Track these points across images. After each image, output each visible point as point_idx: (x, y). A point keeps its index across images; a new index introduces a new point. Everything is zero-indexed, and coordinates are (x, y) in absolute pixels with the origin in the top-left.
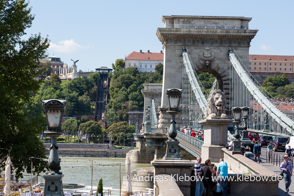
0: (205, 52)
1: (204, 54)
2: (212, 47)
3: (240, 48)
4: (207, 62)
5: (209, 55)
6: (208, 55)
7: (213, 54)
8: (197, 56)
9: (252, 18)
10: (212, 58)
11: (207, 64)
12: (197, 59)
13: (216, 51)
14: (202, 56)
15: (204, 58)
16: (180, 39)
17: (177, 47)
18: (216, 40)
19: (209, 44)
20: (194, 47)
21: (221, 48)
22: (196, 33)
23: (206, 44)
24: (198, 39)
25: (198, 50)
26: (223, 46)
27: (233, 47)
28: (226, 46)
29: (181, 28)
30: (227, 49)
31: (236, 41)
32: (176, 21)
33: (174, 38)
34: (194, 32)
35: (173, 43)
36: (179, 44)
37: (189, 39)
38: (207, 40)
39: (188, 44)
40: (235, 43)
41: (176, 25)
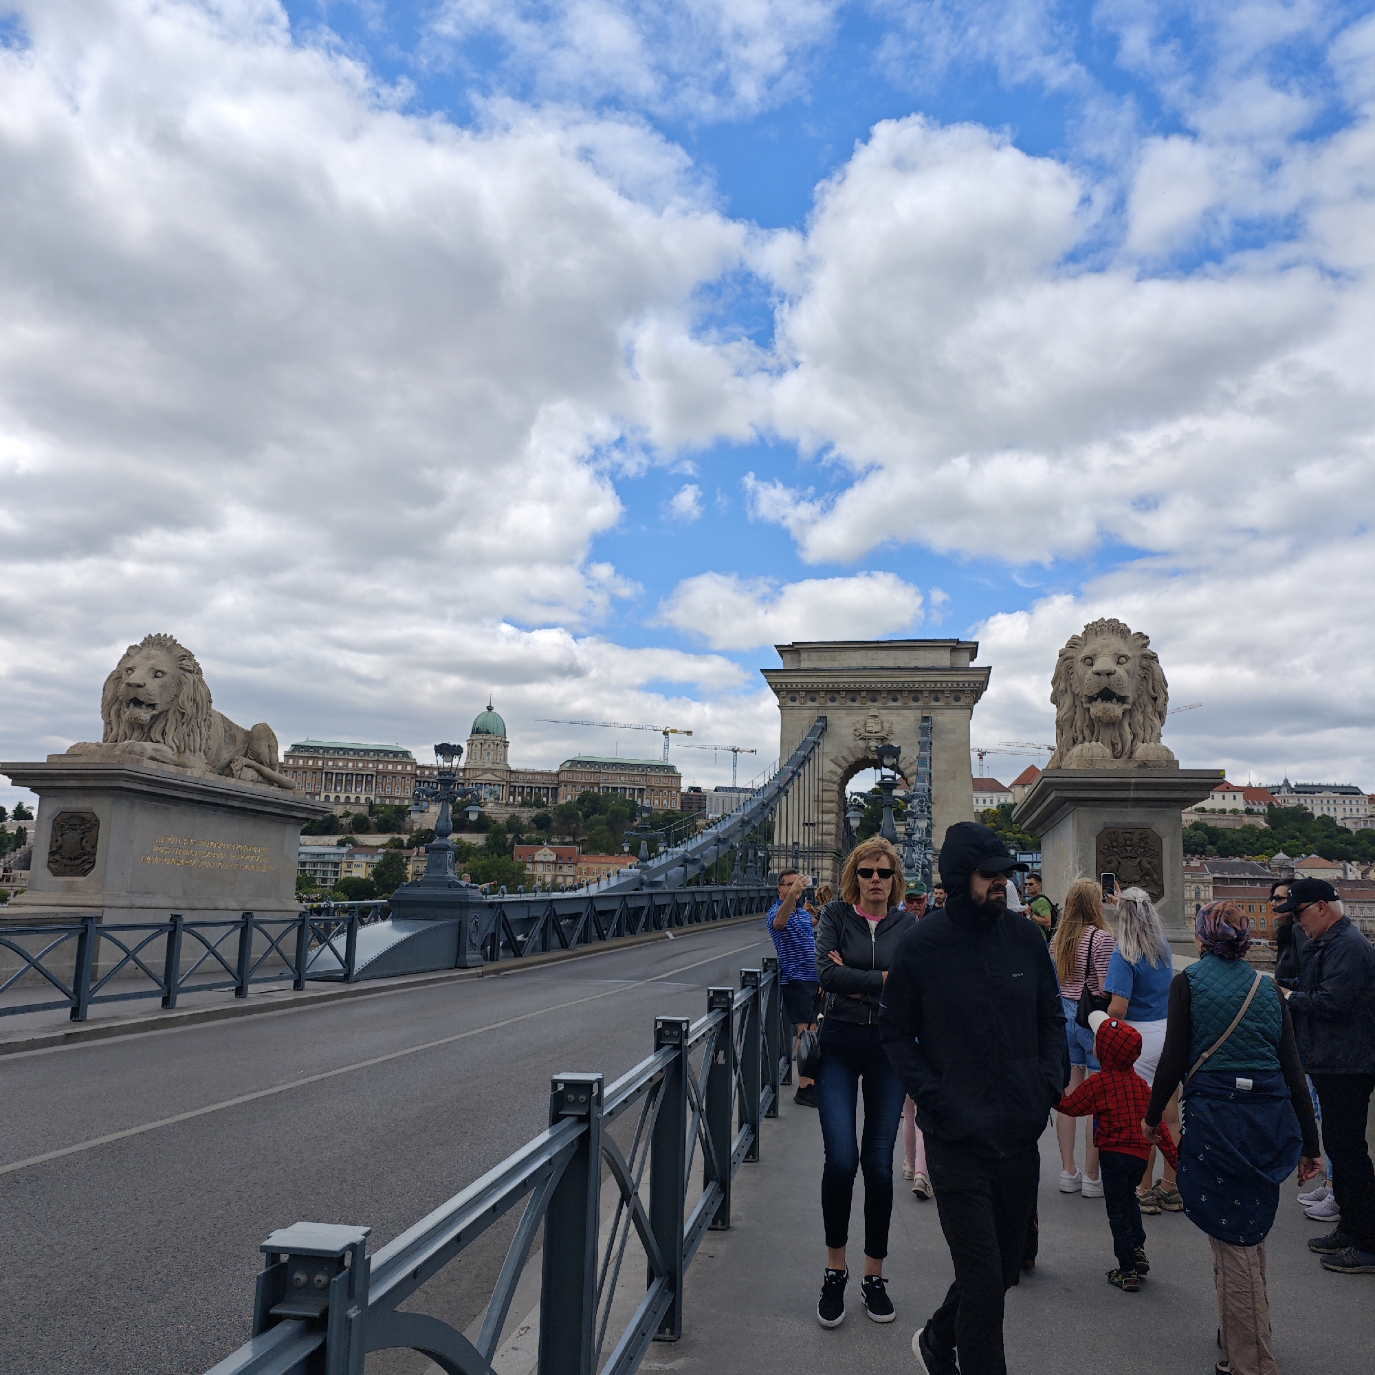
0: (868, 721)
1: (865, 726)
2: (882, 712)
4: (874, 744)
5: (877, 728)
6: (873, 726)
7: (886, 725)
8: (853, 731)
9: (978, 643)
10: (884, 734)
11: (873, 748)
12: (852, 737)
13: (894, 719)
14: (862, 731)
15: (867, 734)
16: (812, 693)
17: (806, 712)
18: (894, 694)
19: (876, 704)
20: (844, 712)
21: (904, 712)
22: (844, 680)
23: (869, 704)
24: (853, 694)
25: (854, 718)
26: (909, 708)
27: (932, 709)
28: (917, 708)
29: (815, 670)
30: (918, 714)
31: (940, 696)
32: (804, 655)
33: (798, 692)
34: (843, 676)
35: (797, 704)
36: (810, 704)
37: (833, 693)
38: (873, 694)
39: (830, 704)
40: (937, 699)
41: (805, 664)
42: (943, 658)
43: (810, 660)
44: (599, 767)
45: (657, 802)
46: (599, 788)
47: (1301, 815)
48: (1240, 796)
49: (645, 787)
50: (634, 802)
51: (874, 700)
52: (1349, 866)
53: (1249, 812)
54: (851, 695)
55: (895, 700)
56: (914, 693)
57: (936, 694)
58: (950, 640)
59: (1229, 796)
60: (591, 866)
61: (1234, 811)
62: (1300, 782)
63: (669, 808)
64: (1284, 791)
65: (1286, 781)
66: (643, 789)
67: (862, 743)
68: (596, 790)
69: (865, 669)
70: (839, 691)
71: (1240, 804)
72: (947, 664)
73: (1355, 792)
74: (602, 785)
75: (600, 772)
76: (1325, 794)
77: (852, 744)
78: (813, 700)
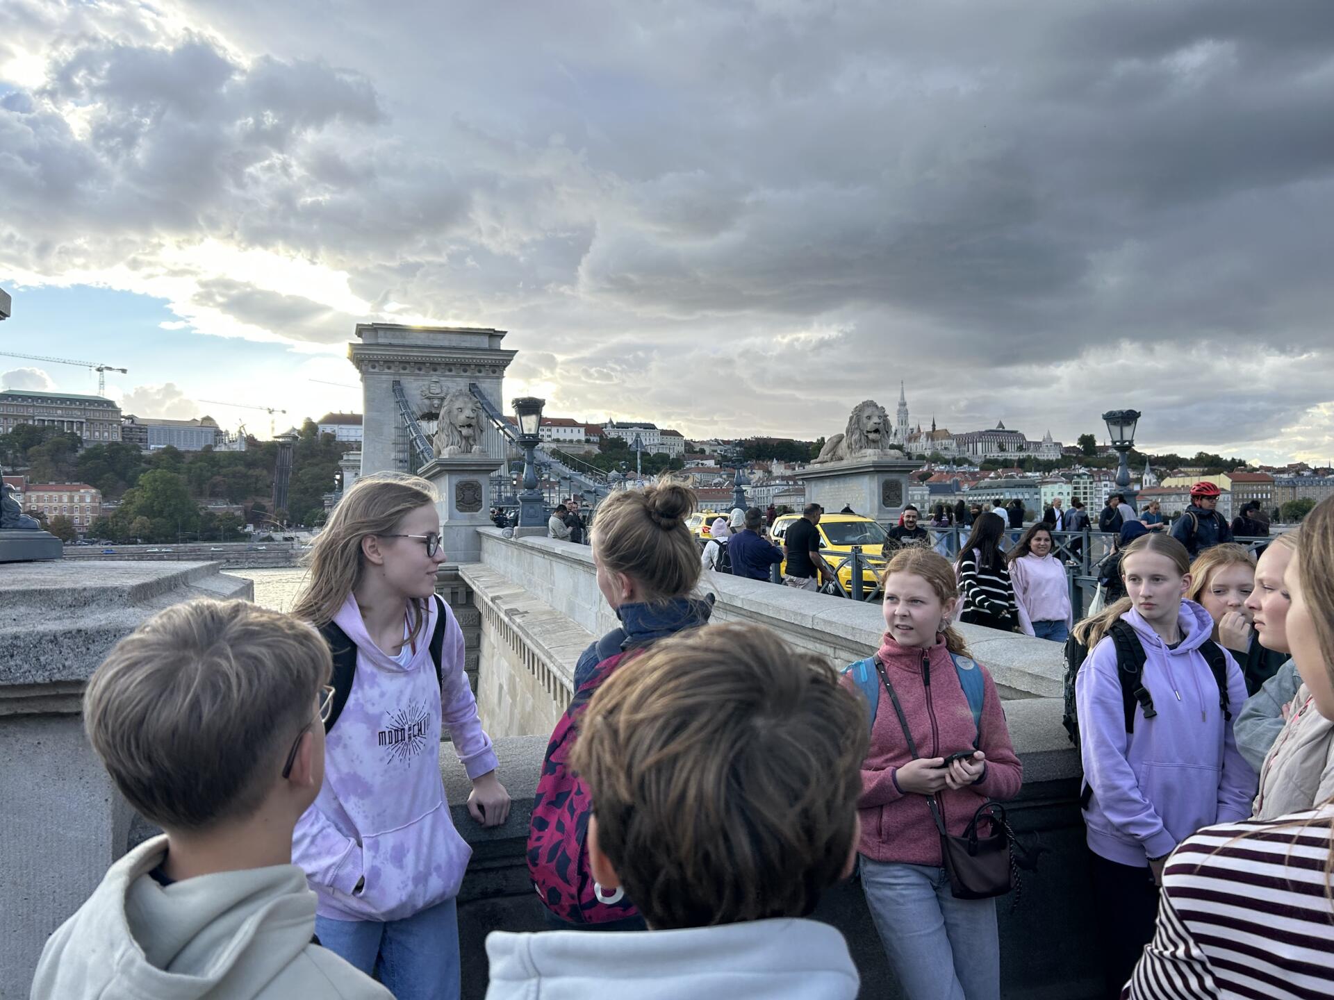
0: (431, 385)
1: (429, 389)
2: (441, 379)
3: (489, 380)
4: (436, 402)
5: (438, 391)
6: (436, 389)
7: (445, 389)
8: (419, 392)
9: (506, 332)
11: (436, 406)
12: (419, 397)
13: (450, 384)
14: (427, 392)
15: (430, 395)
16: (388, 363)
17: (383, 377)
18: (449, 366)
19: (437, 373)
20: (413, 378)
21: (458, 379)
22: (415, 353)
23: (432, 372)
24: (419, 365)
25: (421, 383)
26: (461, 377)
27: (477, 378)
28: (467, 377)
29: (391, 345)
30: (468, 381)
31: (482, 369)
32: (381, 333)
33: (378, 361)
34: (412, 351)
35: (376, 370)
36: (387, 371)
37: (405, 364)
38: (435, 366)
39: (402, 371)
40: (480, 371)
41: (381, 341)
42: (485, 342)
43: (386, 337)
44: (33, 401)
45: (97, 434)
46: (34, 421)
47: (619, 444)
48: (582, 430)
49: (84, 420)
50: (73, 434)
51: (435, 370)
52: (652, 478)
53: (588, 441)
54: (418, 366)
55: (450, 370)
56: (465, 366)
57: (480, 367)
58: (490, 330)
59: (575, 430)
60: (41, 494)
61: (579, 441)
62: (620, 420)
63: (111, 440)
64: (609, 428)
65: (611, 422)
66: (82, 423)
67: (427, 401)
68: (31, 422)
69: (429, 347)
70: (409, 363)
71: (580, 435)
72: (487, 346)
73: (652, 427)
74: (37, 418)
75: (34, 406)
76: (634, 429)
77: (419, 402)
78: (389, 368)
